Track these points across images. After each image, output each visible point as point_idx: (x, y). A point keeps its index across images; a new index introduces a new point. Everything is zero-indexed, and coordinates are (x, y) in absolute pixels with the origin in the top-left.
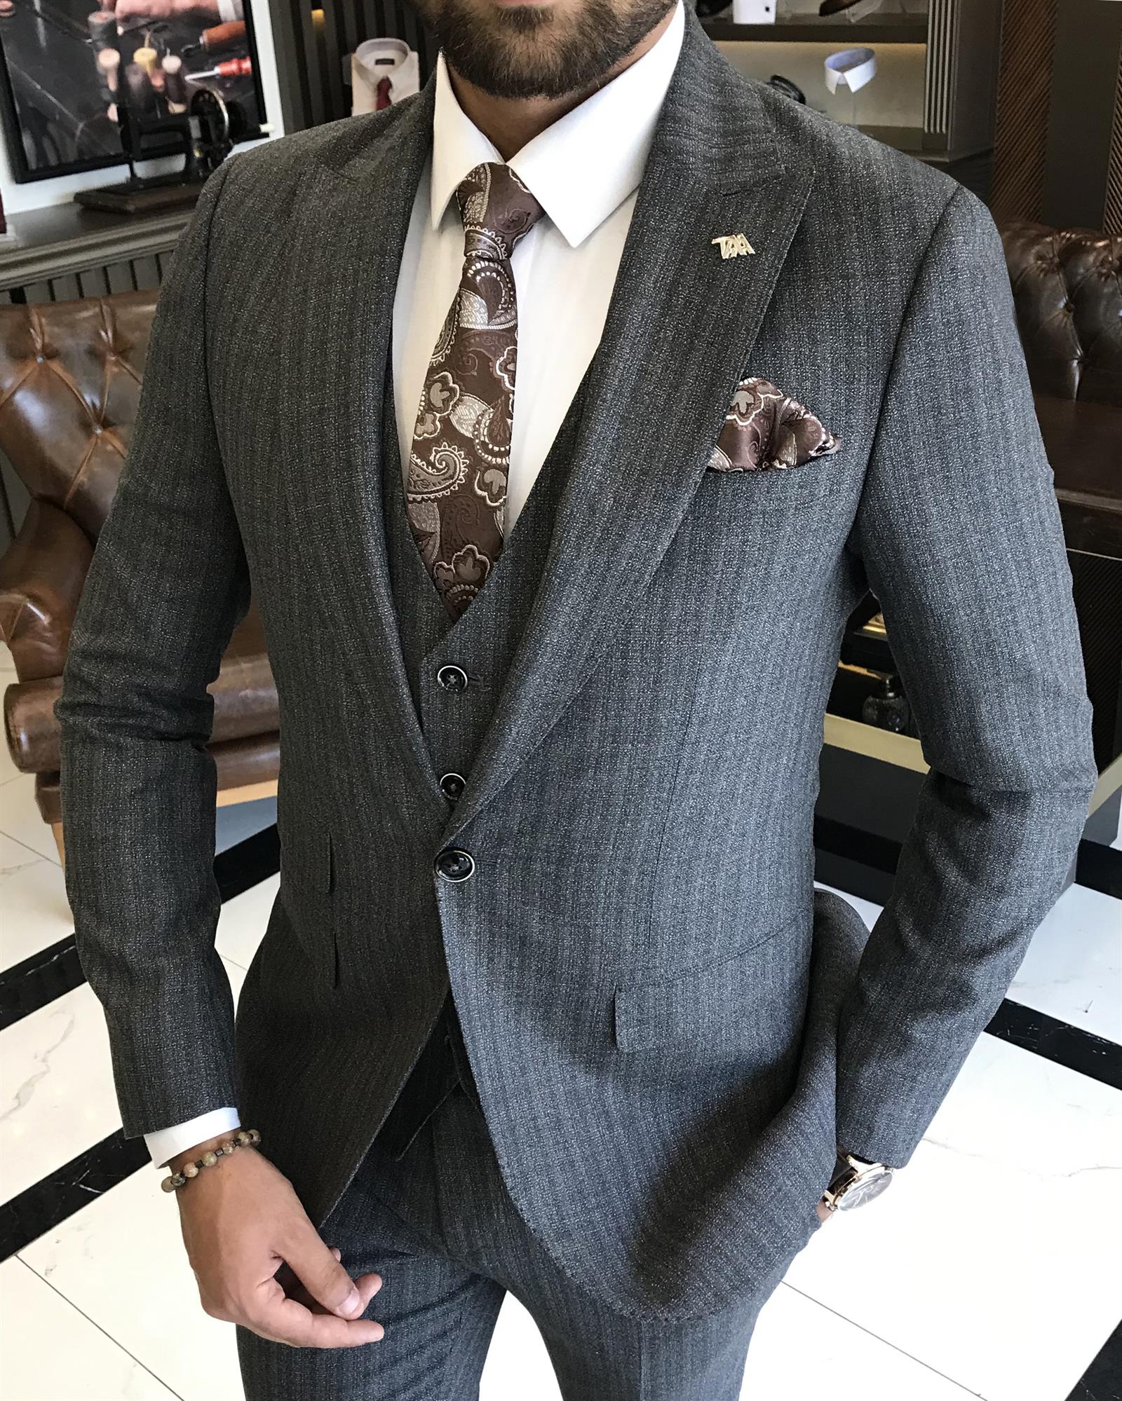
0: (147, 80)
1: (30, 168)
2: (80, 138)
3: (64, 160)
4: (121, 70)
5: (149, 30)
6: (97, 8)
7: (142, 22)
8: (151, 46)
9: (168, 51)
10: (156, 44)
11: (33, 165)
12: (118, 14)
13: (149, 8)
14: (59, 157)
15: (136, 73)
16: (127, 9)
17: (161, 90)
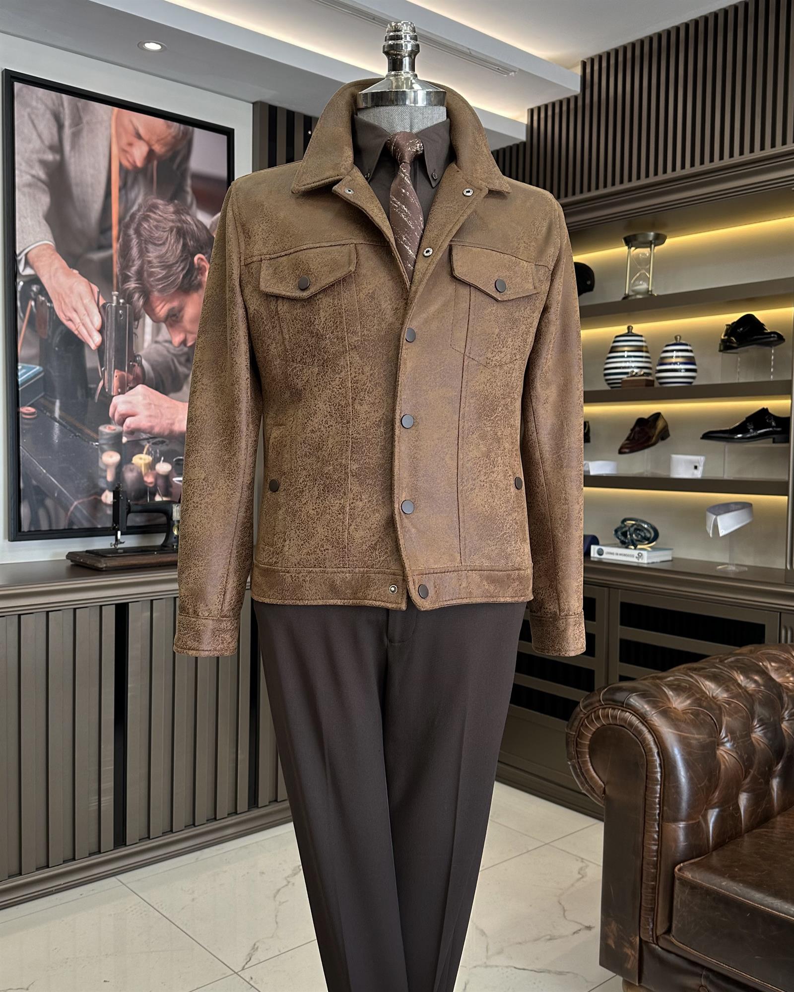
0: (140, 477)
1: (22, 530)
2: (72, 512)
3: (54, 528)
4: (119, 469)
5: (149, 442)
6: (108, 421)
7: (144, 436)
8: (148, 453)
9: (162, 459)
10: (153, 452)
11: (25, 527)
12: (125, 428)
13: (152, 428)
14: (50, 524)
15: (132, 470)
16: (132, 426)
17: (151, 485)
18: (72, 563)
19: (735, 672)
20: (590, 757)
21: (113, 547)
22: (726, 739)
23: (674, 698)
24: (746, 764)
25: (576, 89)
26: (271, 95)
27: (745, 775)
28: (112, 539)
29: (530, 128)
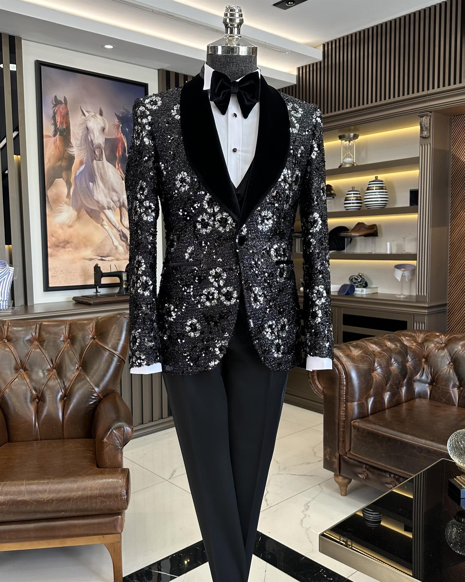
1: (49, 286)
11: (51, 285)
18: (76, 302)
19: (386, 341)
20: (317, 377)
21: (95, 294)
22: (377, 368)
23: (354, 351)
24: (387, 379)
25: (320, 58)
26: (166, 66)
27: (386, 383)
28: (94, 290)
29: (298, 77)
